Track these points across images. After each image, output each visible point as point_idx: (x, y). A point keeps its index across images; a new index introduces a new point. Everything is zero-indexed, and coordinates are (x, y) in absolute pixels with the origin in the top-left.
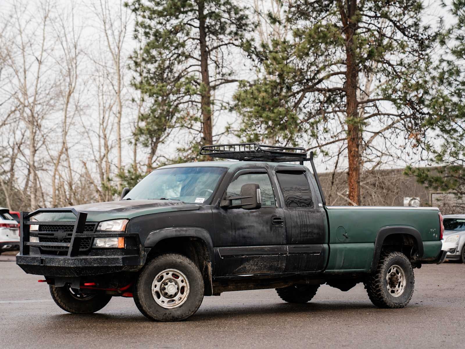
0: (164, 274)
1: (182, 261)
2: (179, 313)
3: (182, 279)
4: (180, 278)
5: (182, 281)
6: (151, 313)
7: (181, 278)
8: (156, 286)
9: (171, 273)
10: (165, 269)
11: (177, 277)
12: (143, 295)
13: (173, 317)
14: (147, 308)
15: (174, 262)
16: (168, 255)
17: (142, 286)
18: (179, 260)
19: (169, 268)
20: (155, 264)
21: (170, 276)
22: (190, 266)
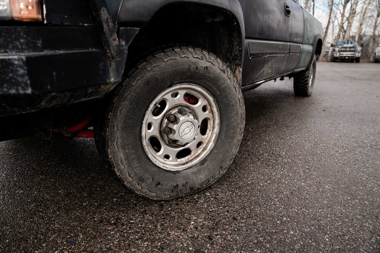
0: (168, 97)
1: (208, 64)
2: (202, 177)
3: (205, 103)
4: (199, 103)
5: (204, 109)
6: (145, 190)
7: (201, 103)
8: (149, 126)
9: (182, 93)
10: (170, 86)
11: (195, 100)
12: (121, 155)
13: (191, 189)
14: (135, 183)
15: (193, 67)
16: (177, 50)
17: (118, 134)
18: (203, 64)
19: (180, 83)
20: (148, 75)
21: (180, 99)
22: (225, 76)
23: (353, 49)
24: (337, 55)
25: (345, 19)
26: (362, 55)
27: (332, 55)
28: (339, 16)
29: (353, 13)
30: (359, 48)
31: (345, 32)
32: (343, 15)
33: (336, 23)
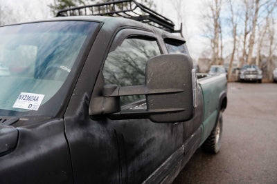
23: (255, 73)
24: (242, 77)
25: (247, 45)
26: (263, 77)
27: (239, 77)
28: (242, 44)
29: (252, 42)
30: (260, 72)
31: (247, 56)
32: (245, 43)
33: (240, 49)
